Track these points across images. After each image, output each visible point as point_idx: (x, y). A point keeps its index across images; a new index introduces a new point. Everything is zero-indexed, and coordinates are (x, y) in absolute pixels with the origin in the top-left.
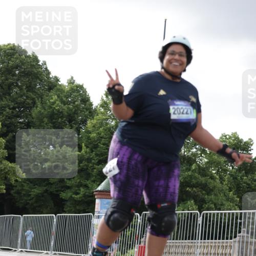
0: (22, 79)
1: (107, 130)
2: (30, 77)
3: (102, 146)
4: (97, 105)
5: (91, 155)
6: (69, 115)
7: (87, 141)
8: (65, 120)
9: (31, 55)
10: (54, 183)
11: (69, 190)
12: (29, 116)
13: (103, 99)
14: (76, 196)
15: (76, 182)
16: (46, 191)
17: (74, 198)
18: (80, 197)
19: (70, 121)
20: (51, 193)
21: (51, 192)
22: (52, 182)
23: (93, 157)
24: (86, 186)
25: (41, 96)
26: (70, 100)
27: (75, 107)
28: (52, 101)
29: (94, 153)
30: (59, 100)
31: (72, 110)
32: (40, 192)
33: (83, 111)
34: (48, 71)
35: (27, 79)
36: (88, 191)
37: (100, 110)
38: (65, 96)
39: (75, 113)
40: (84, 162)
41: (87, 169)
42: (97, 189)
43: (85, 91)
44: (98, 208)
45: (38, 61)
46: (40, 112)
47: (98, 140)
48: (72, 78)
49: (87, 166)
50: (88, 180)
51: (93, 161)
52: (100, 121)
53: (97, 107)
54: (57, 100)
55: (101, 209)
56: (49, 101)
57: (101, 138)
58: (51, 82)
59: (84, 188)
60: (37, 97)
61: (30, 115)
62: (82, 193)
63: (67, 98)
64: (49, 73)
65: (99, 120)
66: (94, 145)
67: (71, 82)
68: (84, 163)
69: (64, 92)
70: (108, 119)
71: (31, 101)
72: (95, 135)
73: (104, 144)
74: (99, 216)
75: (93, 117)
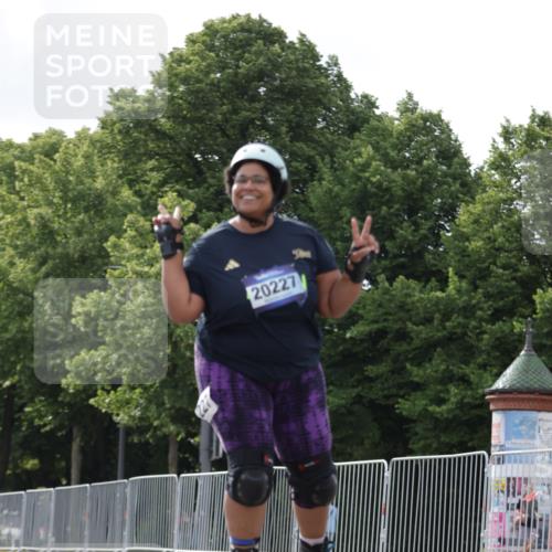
0: (278, 108)
1: (513, 229)
2: (298, 101)
3: (501, 271)
4: (481, 164)
5: (471, 298)
6: (409, 196)
7: (459, 261)
8: (398, 210)
9: (296, 41)
10: (377, 377)
11: (419, 393)
12: (302, 205)
13: (495, 148)
14: (438, 409)
15: (436, 372)
16: (359, 399)
17: (432, 414)
18: (449, 411)
19: (412, 212)
20: (372, 405)
21: (372, 402)
22: (371, 375)
23: (479, 303)
24: (464, 381)
25: (330, 151)
26: (407, 155)
27: (422, 173)
28: (359, 160)
29: (480, 291)
30: (378, 157)
31: (414, 183)
32: (343, 402)
33: (445, 183)
34: (345, 81)
35: (291, 108)
36: (469, 393)
37: (490, 176)
38: (394, 147)
39: (425, 188)
40: (456, 315)
41: (465, 334)
42: (494, 388)
43: (446, 130)
44: (498, 437)
45: (316, 57)
46: (331, 190)
47: (488, 257)
48: (410, 96)
49: (465, 326)
50: (467, 363)
51: (479, 313)
52: (492, 206)
53: (482, 168)
54: (373, 158)
55: (508, 437)
56: (352, 161)
57: (498, 250)
58: (353, 112)
59: (457, 387)
60: (319, 154)
61: (305, 202)
62: (453, 399)
63: (400, 151)
64: (347, 87)
65: (489, 203)
66: (480, 270)
67: (408, 107)
68: (456, 319)
69: (391, 135)
70: (512, 200)
71: (306, 165)
72: (480, 243)
73: (505, 267)
74: (503, 456)
75: (473, 198)
